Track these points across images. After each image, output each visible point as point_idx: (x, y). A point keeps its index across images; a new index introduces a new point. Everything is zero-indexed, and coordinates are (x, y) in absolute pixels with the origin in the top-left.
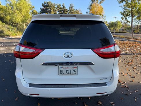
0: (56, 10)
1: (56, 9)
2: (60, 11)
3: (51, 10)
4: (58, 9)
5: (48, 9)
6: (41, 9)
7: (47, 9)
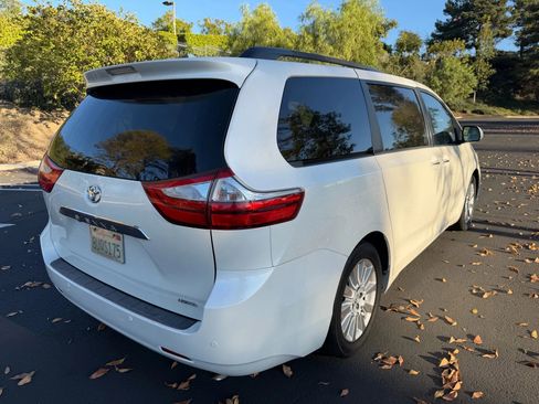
0: (506, 21)
1: (508, 15)
2: (529, 21)
3: (481, 23)
4: (518, 14)
5: (470, 19)
6: (437, 25)
7: (465, 21)
